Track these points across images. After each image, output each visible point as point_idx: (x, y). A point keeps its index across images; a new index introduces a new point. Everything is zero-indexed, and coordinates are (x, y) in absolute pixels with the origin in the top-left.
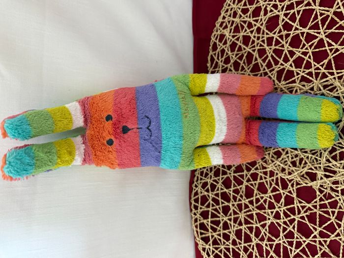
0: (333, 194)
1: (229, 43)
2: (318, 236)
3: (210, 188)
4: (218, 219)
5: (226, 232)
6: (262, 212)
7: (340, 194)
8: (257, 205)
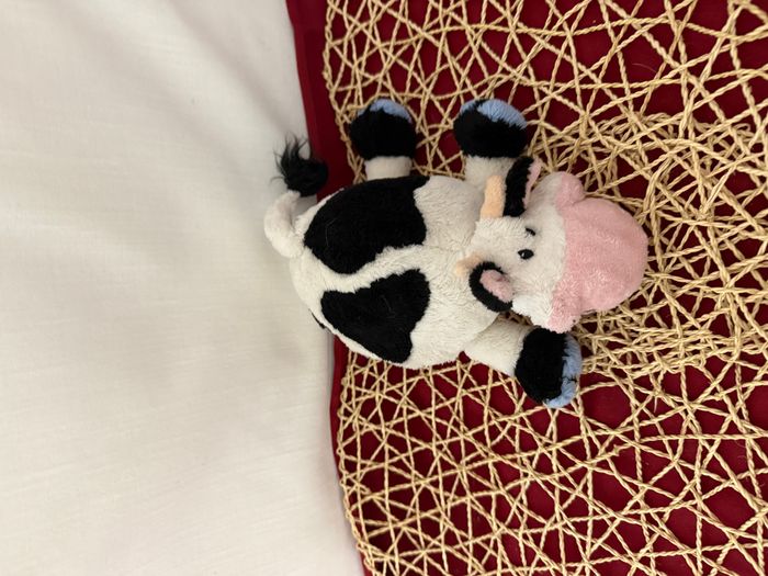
0: (669, 400)
2: (642, 503)
3: (381, 414)
4: (407, 486)
5: (429, 514)
6: (506, 460)
7: (685, 400)
8: (494, 442)
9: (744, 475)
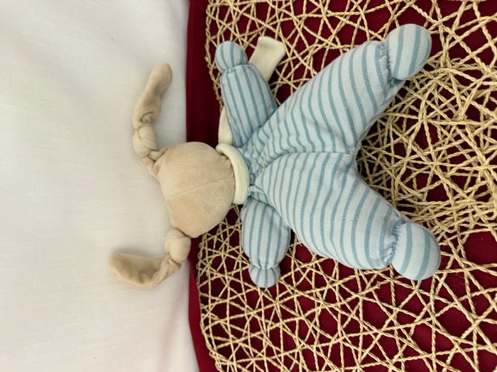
1: (235, 19)
2: (395, 322)
3: (225, 267)
4: (241, 316)
5: (256, 335)
6: (306, 294)
8: (298, 283)
9: (463, 298)
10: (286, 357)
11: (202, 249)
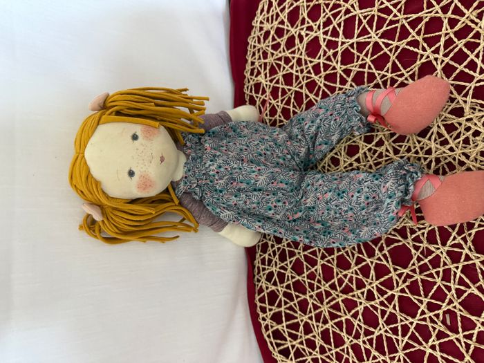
0: (432, 247)
2: (426, 311)
3: (277, 280)
4: (295, 321)
5: (309, 336)
6: (349, 296)
7: (440, 246)
8: (341, 288)
9: (478, 284)
10: (337, 353)
11: (257, 266)
